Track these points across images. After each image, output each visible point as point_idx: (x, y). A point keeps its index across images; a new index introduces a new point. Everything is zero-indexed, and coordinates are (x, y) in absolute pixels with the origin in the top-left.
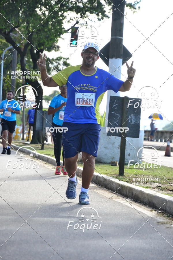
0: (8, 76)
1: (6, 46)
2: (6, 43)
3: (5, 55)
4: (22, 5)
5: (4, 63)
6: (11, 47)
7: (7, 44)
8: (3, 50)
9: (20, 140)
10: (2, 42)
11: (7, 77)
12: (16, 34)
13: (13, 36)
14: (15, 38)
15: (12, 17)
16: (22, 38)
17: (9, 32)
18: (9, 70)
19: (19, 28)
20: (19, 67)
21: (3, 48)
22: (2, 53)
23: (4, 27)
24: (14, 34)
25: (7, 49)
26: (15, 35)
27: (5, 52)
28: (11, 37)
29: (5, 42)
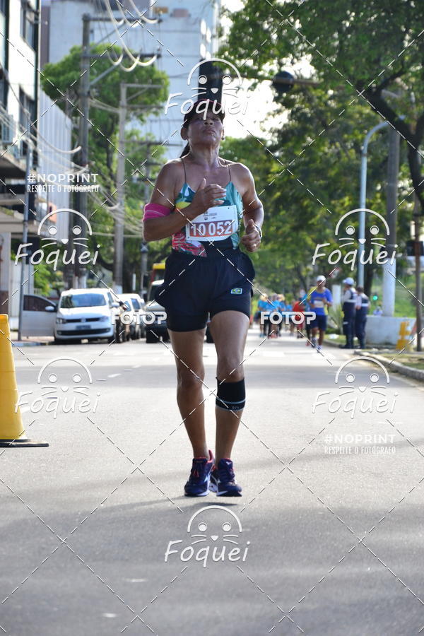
0: (378, 195)
1: (370, 121)
2: (373, 114)
3: (369, 145)
4: (409, 20)
5: (368, 164)
6: (384, 123)
7: (374, 118)
8: (366, 131)
9: (412, 351)
10: (361, 114)
11: (376, 198)
12: (396, 91)
13: (390, 98)
14: (394, 101)
15: (386, 50)
16: (411, 103)
17: (379, 89)
18: (380, 181)
19: (403, 77)
20: (405, 171)
21: (365, 128)
22: (363, 140)
23: (367, 77)
24: (393, 92)
25: (373, 131)
26: (394, 95)
27: (370, 136)
28: (385, 100)
29: (368, 114)
